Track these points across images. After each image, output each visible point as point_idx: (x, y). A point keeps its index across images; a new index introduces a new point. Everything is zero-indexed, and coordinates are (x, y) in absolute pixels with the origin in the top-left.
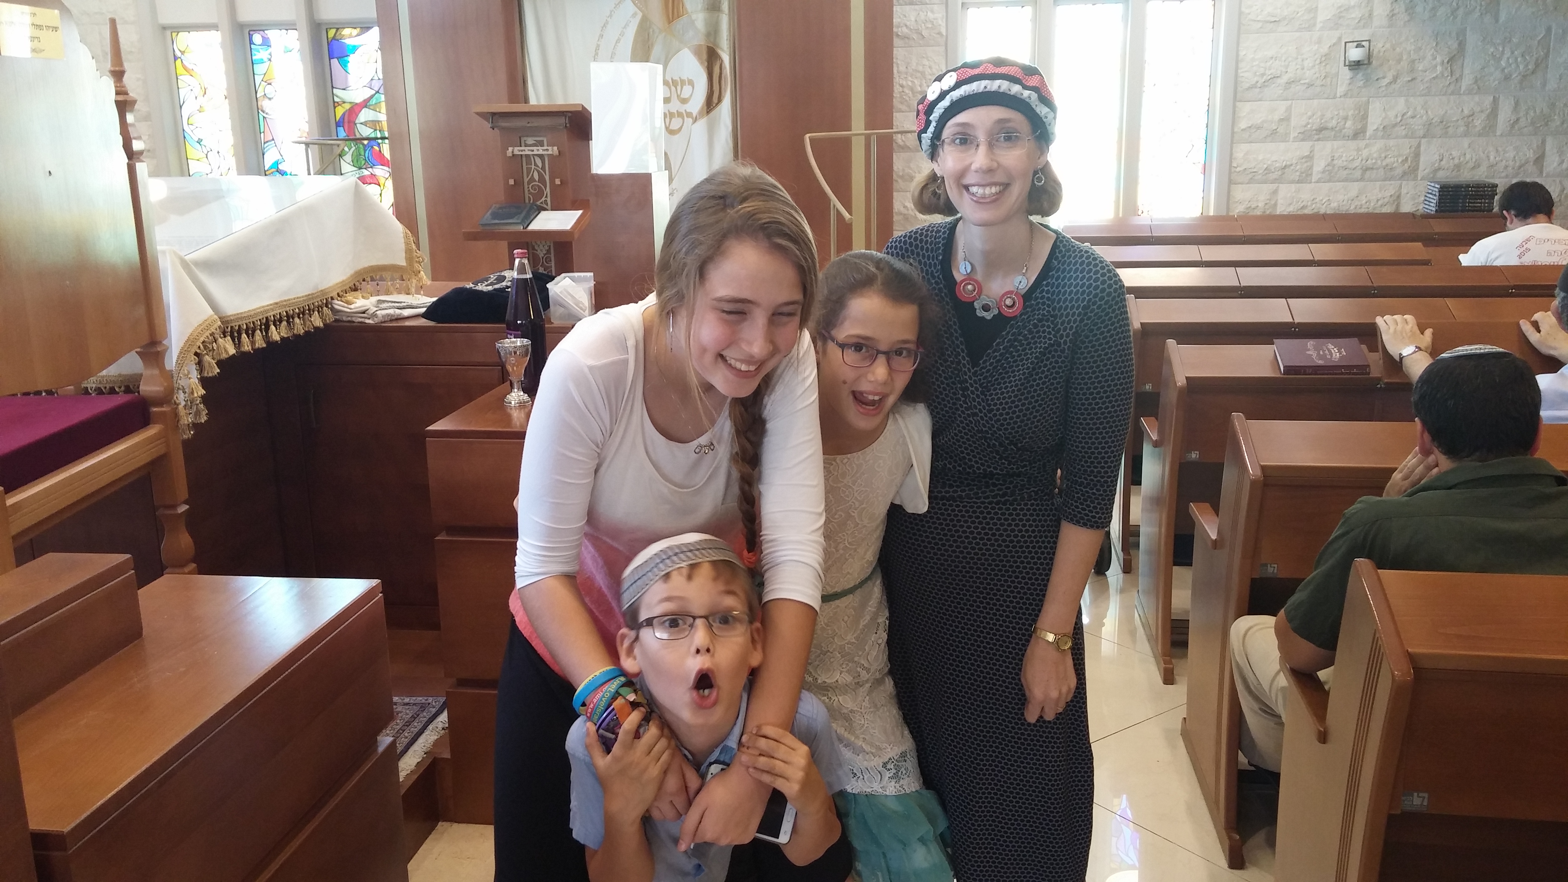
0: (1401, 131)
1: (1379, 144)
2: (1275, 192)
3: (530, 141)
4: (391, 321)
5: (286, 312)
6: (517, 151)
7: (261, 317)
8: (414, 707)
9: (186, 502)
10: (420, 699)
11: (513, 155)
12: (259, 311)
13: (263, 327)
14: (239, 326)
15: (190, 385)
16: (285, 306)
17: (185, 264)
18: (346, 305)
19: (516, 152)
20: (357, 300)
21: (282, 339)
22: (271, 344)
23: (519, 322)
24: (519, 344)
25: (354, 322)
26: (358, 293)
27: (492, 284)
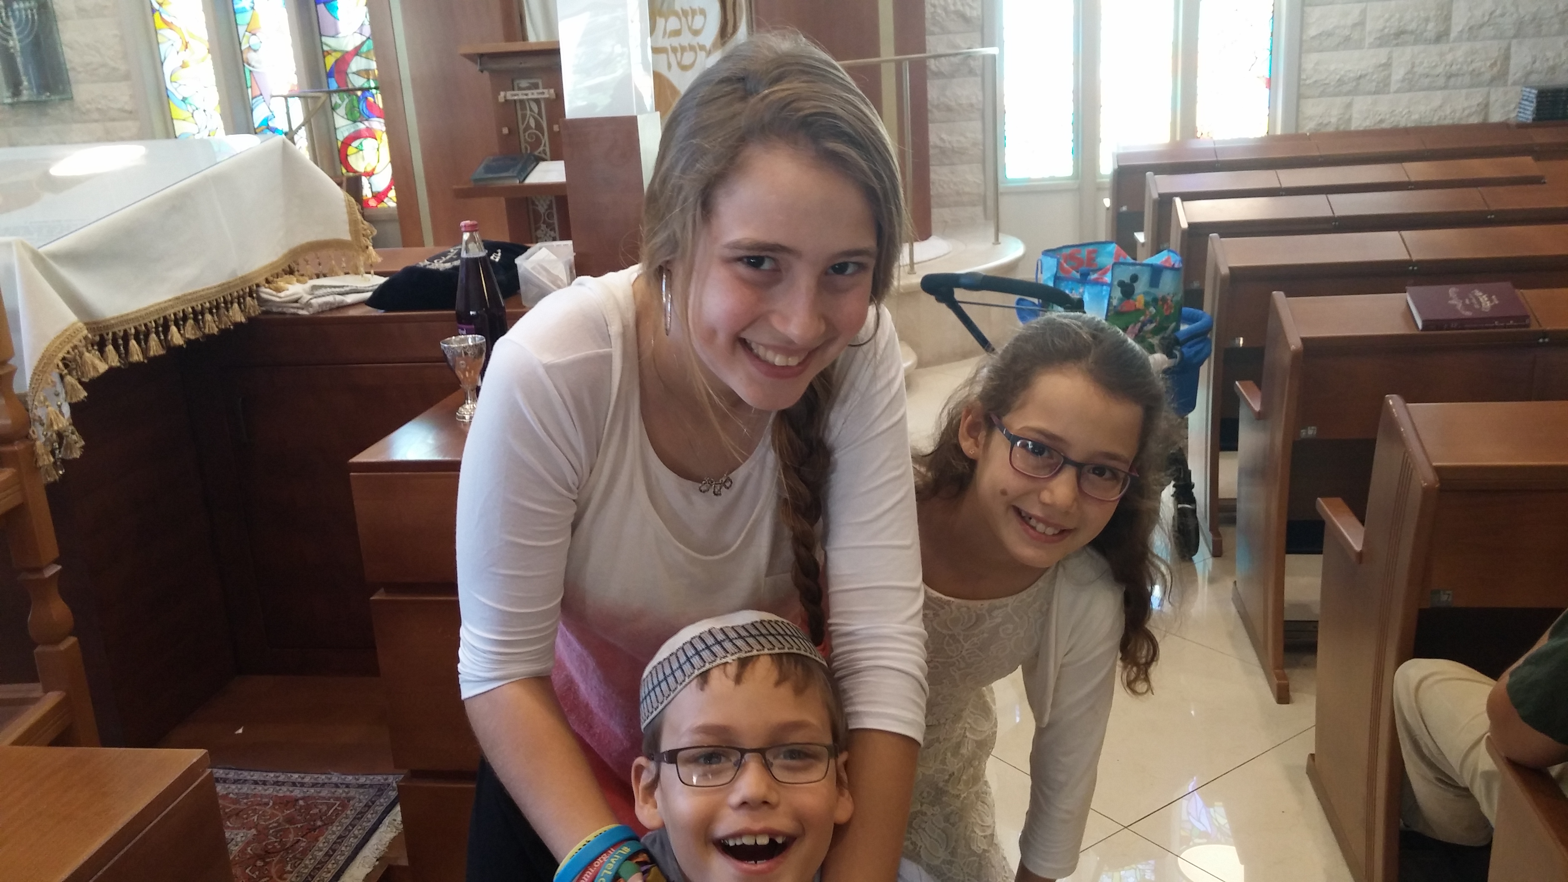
0: (1488, 31)
1: (1465, 47)
2: (1349, 106)
3: (524, 83)
4: (331, 310)
5: (193, 308)
6: (510, 95)
7: (156, 317)
8: (371, 790)
9: (57, 562)
10: (379, 779)
11: (506, 101)
12: (152, 309)
13: (160, 329)
14: (125, 331)
15: (48, 414)
16: (190, 301)
17: (38, 259)
18: (274, 293)
19: (509, 97)
20: (289, 286)
21: (189, 342)
22: (172, 351)
23: (471, 313)
24: (471, 343)
25: (284, 313)
26: (293, 278)
27: (451, 260)
